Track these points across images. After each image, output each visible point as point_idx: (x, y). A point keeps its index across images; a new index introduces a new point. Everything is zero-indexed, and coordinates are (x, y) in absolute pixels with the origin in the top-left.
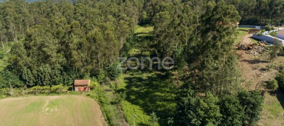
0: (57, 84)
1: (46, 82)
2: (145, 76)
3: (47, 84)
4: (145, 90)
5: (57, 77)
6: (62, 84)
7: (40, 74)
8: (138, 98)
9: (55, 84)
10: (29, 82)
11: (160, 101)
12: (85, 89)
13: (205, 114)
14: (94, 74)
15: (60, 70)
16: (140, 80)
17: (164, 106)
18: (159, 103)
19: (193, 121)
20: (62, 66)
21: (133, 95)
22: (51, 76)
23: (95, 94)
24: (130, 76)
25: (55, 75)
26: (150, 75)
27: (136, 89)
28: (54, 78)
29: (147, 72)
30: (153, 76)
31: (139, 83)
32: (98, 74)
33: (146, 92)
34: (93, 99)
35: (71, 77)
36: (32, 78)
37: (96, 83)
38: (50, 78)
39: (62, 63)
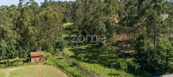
0: (13, 58)
2: (83, 47)
3: (3, 59)
5: (13, 51)
6: (18, 58)
8: (91, 59)
9: (11, 58)
12: (40, 59)
14: (45, 48)
15: (16, 45)
16: (81, 49)
17: (115, 61)
18: (109, 60)
20: (17, 42)
22: (7, 51)
23: (51, 63)
24: (72, 48)
25: (11, 49)
28: (10, 52)
31: (82, 51)
32: (48, 48)
34: (51, 66)
35: (26, 51)
37: (49, 54)
38: (6, 53)
39: (17, 39)
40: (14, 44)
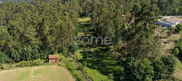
0: (36, 59)
1: (29, 58)
2: (92, 50)
3: (29, 59)
4: (96, 59)
5: (36, 54)
6: (40, 59)
7: (25, 53)
8: (94, 64)
9: (35, 59)
10: (16, 59)
11: (108, 66)
12: (56, 61)
13: (144, 72)
14: (60, 51)
15: (38, 49)
16: (90, 53)
17: (112, 69)
18: (108, 67)
19: (138, 77)
20: (39, 46)
21: (90, 63)
22: (32, 54)
23: (63, 64)
24: (83, 51)
25: (35, 53)
26: (95, 49)
27: (90, 59)
28: (34, 55)
30: (98, 50)
31: (90, 55)
32: (63, 51)
33: (97, 60)
34: (63, 68)
35: (45, 53)
36: (19, 56)
37: (63, 57)
38: (31, 55)
39: (39, 44)
40: (37, 49)
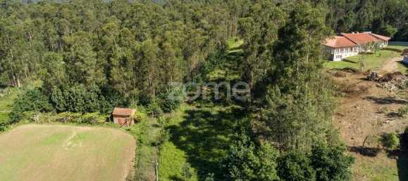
0: (92, 112)
1: (78, 107)
3: (79, 110)
4: (205, 130)
5: (93, 101)
6: (98, 112)
7: (72, 97)
8: (190, 140)
9: (89, 112)
10: (59, 106)
12: (126, 121)
13: (254, 173)
15: (98, 93)
17: (220, 156)
20: (100, 88)
21: (185, 135)
22: (85, 101)
23: (137, 130)
24: (195, 108)
25: (90, 99)
26: (223, 109)
27: (193, 128)
28: (88, 103)
29: (220, 105)
30: (227, 112)
31: (202, 119)
33: (205, 132)
34: (132, 137)
35: (111, 103)
36: (62, 101)
37: (143, 115)
38: (84, 103)
39: (100, 83)
40: (95, 92)
